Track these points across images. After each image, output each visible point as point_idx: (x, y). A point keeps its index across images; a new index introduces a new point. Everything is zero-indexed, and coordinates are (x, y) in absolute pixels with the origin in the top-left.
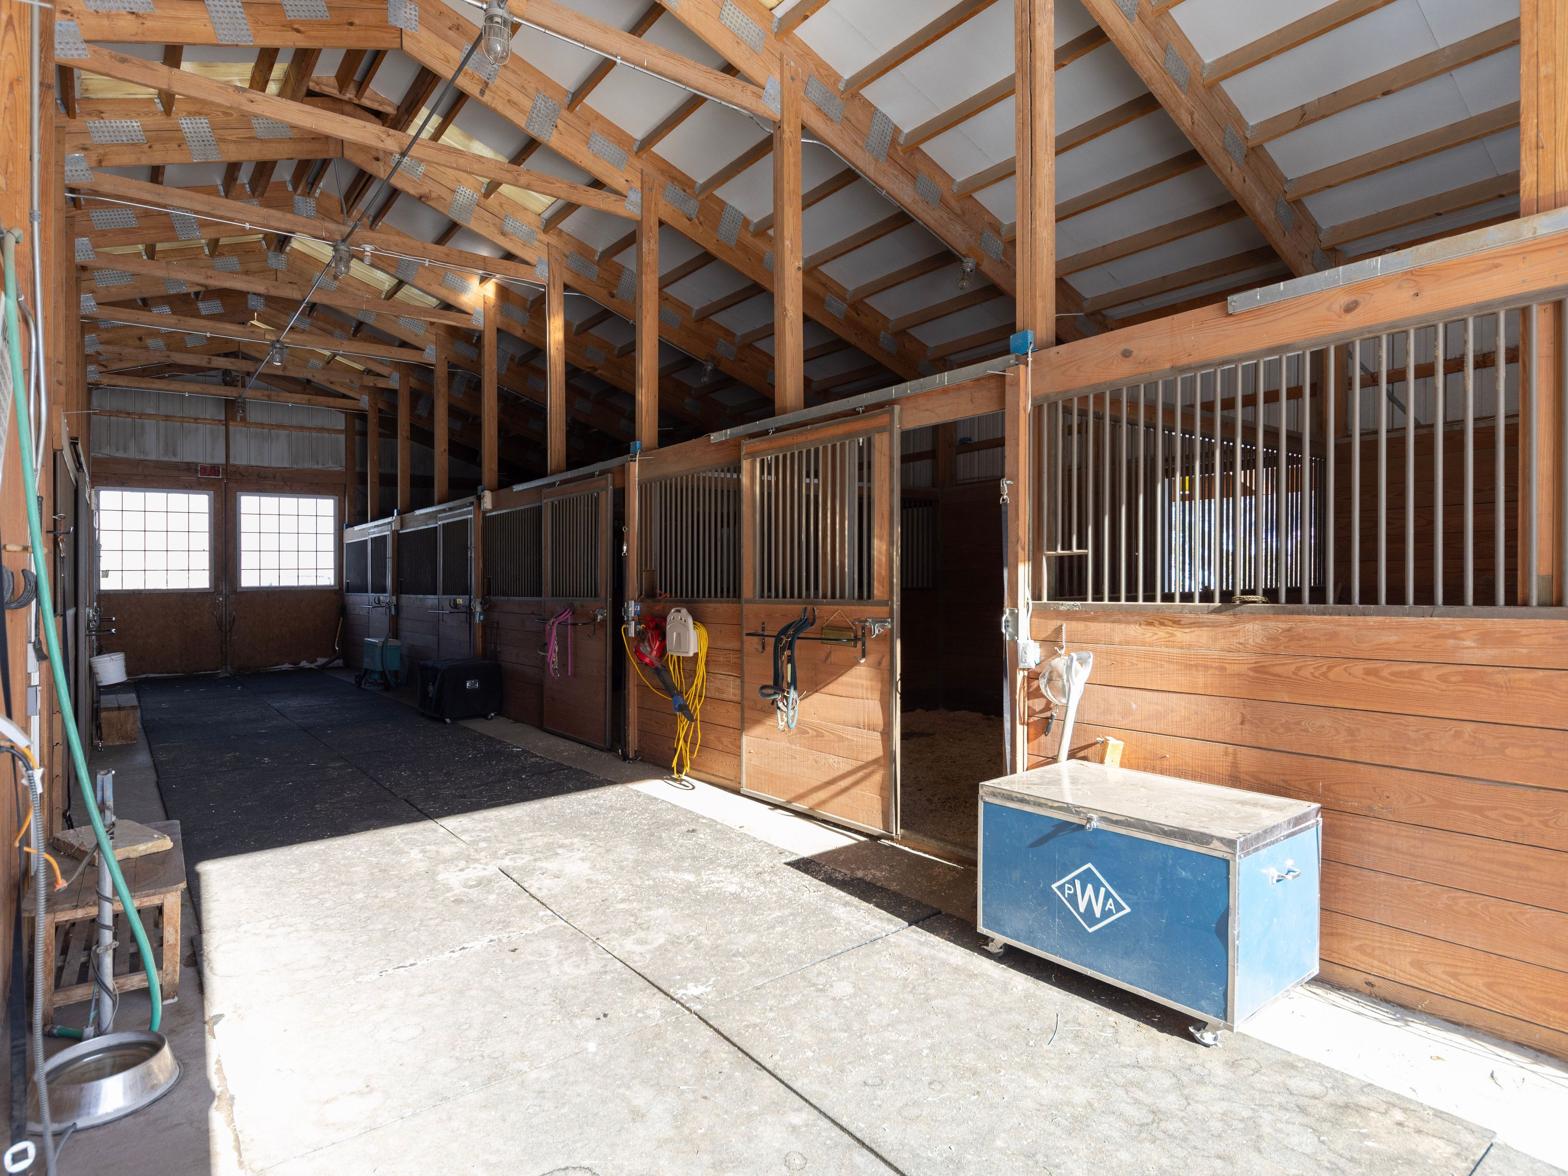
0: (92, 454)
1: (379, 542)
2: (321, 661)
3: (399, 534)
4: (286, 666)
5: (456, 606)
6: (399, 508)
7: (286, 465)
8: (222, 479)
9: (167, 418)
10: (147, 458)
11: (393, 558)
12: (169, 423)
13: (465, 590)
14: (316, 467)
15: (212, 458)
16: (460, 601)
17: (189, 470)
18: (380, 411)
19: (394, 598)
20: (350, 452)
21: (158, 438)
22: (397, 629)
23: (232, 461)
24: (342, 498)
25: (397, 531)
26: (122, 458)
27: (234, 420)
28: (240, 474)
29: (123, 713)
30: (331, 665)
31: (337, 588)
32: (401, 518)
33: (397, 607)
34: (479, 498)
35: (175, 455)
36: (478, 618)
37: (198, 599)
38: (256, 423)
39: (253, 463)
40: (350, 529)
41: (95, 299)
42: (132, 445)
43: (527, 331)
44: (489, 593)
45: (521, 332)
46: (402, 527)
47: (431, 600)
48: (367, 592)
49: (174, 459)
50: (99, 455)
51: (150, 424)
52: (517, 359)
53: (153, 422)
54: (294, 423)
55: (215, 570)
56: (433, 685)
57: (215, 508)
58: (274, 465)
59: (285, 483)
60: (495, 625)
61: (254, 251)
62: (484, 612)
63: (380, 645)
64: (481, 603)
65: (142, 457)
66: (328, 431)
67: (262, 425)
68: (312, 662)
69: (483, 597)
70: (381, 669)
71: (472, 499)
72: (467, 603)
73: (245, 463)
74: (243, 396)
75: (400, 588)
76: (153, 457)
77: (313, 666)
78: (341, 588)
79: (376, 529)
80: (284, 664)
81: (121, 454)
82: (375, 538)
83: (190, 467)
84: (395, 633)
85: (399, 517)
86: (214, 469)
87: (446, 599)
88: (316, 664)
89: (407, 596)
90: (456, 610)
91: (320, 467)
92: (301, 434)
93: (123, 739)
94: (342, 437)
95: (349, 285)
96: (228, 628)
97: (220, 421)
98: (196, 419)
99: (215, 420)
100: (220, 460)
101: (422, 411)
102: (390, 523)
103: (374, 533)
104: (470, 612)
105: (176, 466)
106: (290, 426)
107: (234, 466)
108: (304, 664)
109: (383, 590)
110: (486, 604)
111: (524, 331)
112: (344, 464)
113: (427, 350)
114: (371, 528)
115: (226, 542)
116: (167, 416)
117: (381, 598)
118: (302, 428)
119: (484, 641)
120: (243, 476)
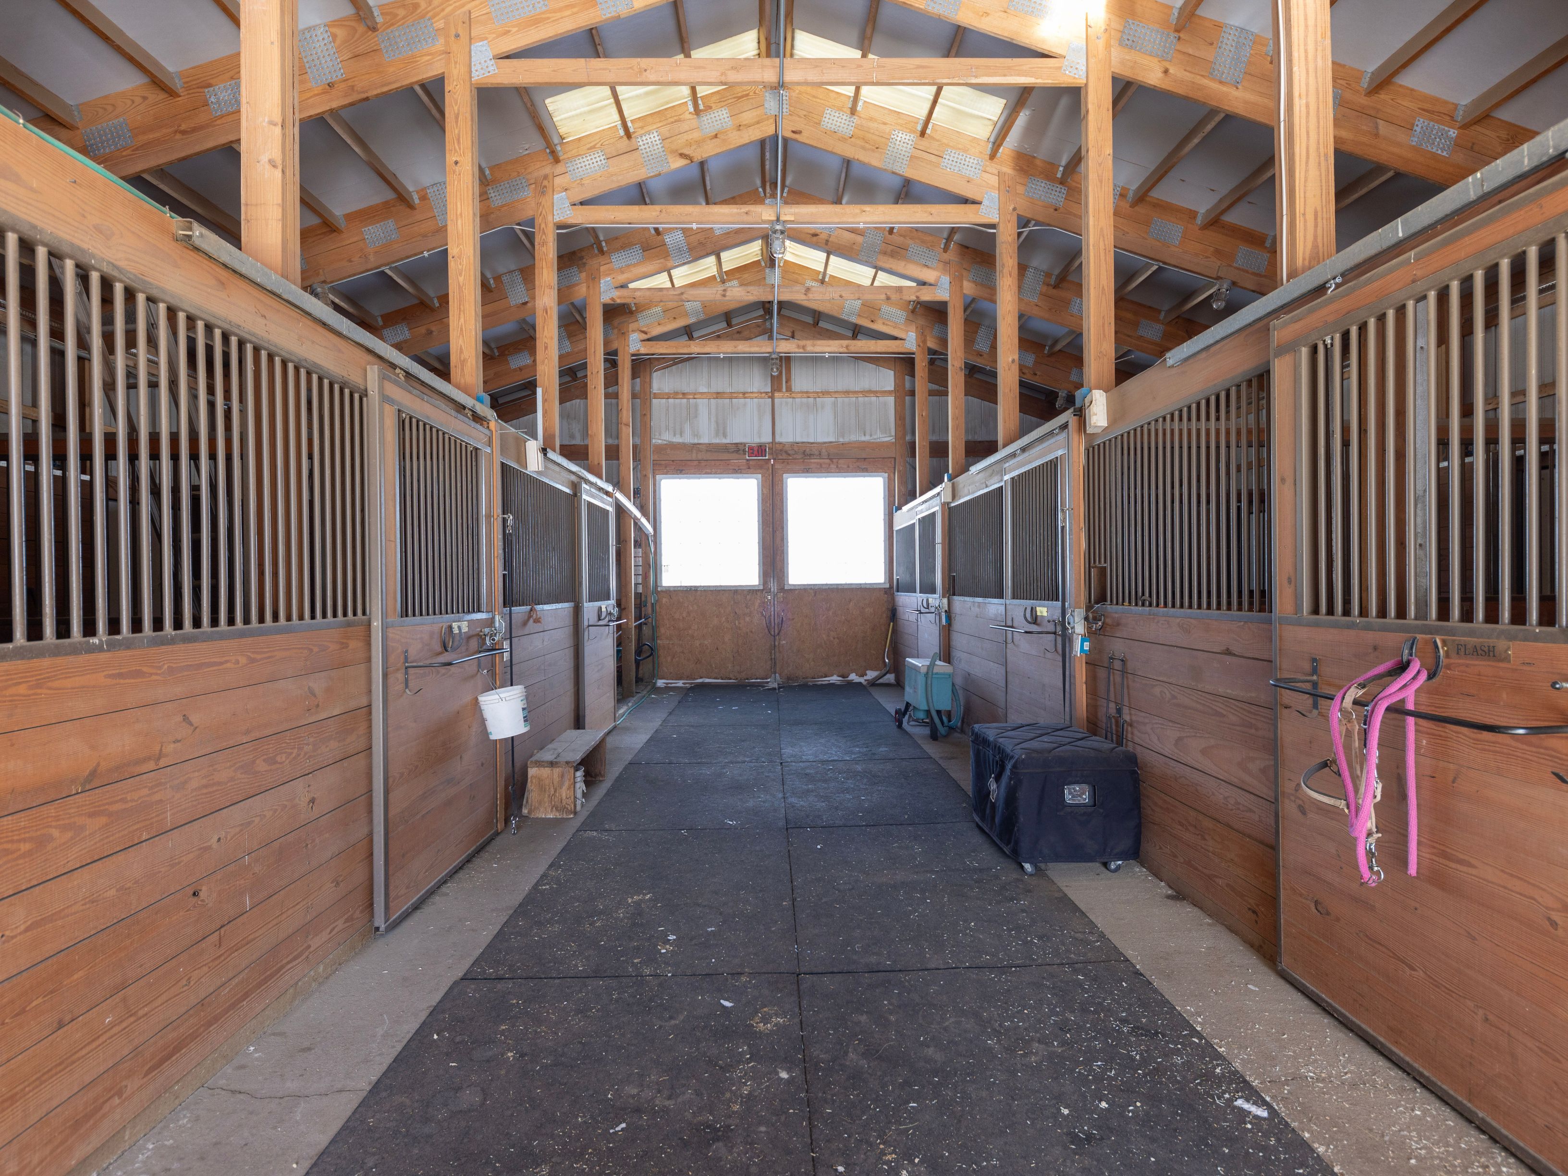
0: (654, 441)
1: (928, 522)
2: (871, 675)
3: (950, 508)
4: (835, 679)
5: (1035, 620)
6: (950, 472)
7: (831, 439)
8: (769, 460)
9: (718, 395)
10: (700, 442)
11: (943, 543)
12: (720, 401)
13: (1053, 593)
14: (863, 438)
15: (760, 437)
16: (1042, 611)
17: (737, 451)
18: (929, 349)
19: (945, 601)
20: (900, 417)
21: (709, 419)
22: (949, 646)
23: (778, 439)
24: (892, 475)
25: (948, 503)
26: (679, 444)
27: (780, 390)
28: (786, 452)
29: (557, 771)
30: (881, 681)
31: (887, 586)
32: (953, 485)
33: (949, 613)
34: (1081, 414)
35: (725, 436)
36: (1080, 647)
37: (748, 597)
38: (802, 392)
39: (799, 439)
40: (899, 512)
41: (568, 198)
42: (687, 428)
43: (1171, 71)
44: (1102, 598)
45: (1160, 75)
46: (954, 497)
47: (994, 607)
48: (915, 592)
49: (724, 441)
50: (660, 441)
51: (702, 403)
52: (1131, 194)
53: (706, 401)
54: (840, 389)
55: (764, 564)
56: (998, 779)
57: (763, 494)
58: (820, 440)
59: (831, 459)
60: (1117, 665)
61: (747, 95)
62: (1091, 634)
63: (924, 670)
64: (1086, 619)
65: (696, 441)
66: (875, 393)
67: (807, 394)
68: (862, 676)
69: (1089, 608)
70: (926, 708)
71: (1067, 416)
72: (1057, 615)
73: (791, 440)
74: (778, 350)
75: (952, 589)
76: (705, 440)
77: (862, 680)
78: (891, 587)
79: (924, 506)
80: (832, 676)
81: (677, 439)
82: (923, 518)
83: (738, 448)
84: (947, 654)
85: (950, 484)
86: (760, 450)
87: (1018, 608)
88: (865, 678)
89: (961, 598)
90: (1034, 628)
91: (867, 438)
92: (846, 400)
93: (557, 810)
94: (891, 400)
95: (871, 119)
96: (776, 632)
97: (766, 393)
98: (744, 393)
99: (761, 393)
100: (766, 438)
101: (982, 345)
102: (938, 494)
103: (922, 512)
104: (1063, 635)
105: (724, 448)
106: (836, 392)
107: (780, 443)
108: (853, 677)
109: (933, 591)
110: (1096, 619)
111: (1166, 71)
112: (893, 434)
113: (985, 202)
114: (920, 504)
115: (774, 532)
116: (718, 393)
117: (930, 600)
118: (847, 393)
119: (1092, 692)
120: (789, 455)
